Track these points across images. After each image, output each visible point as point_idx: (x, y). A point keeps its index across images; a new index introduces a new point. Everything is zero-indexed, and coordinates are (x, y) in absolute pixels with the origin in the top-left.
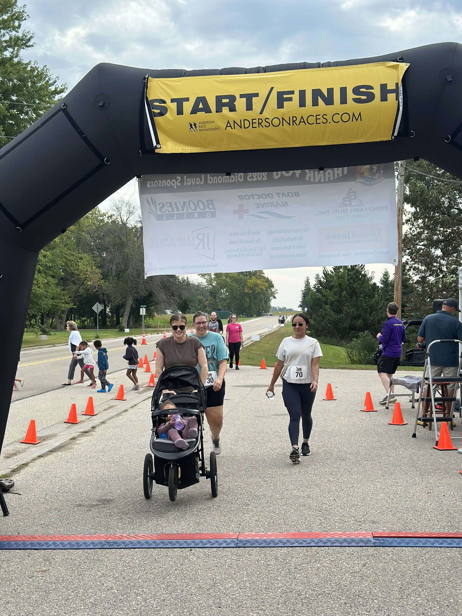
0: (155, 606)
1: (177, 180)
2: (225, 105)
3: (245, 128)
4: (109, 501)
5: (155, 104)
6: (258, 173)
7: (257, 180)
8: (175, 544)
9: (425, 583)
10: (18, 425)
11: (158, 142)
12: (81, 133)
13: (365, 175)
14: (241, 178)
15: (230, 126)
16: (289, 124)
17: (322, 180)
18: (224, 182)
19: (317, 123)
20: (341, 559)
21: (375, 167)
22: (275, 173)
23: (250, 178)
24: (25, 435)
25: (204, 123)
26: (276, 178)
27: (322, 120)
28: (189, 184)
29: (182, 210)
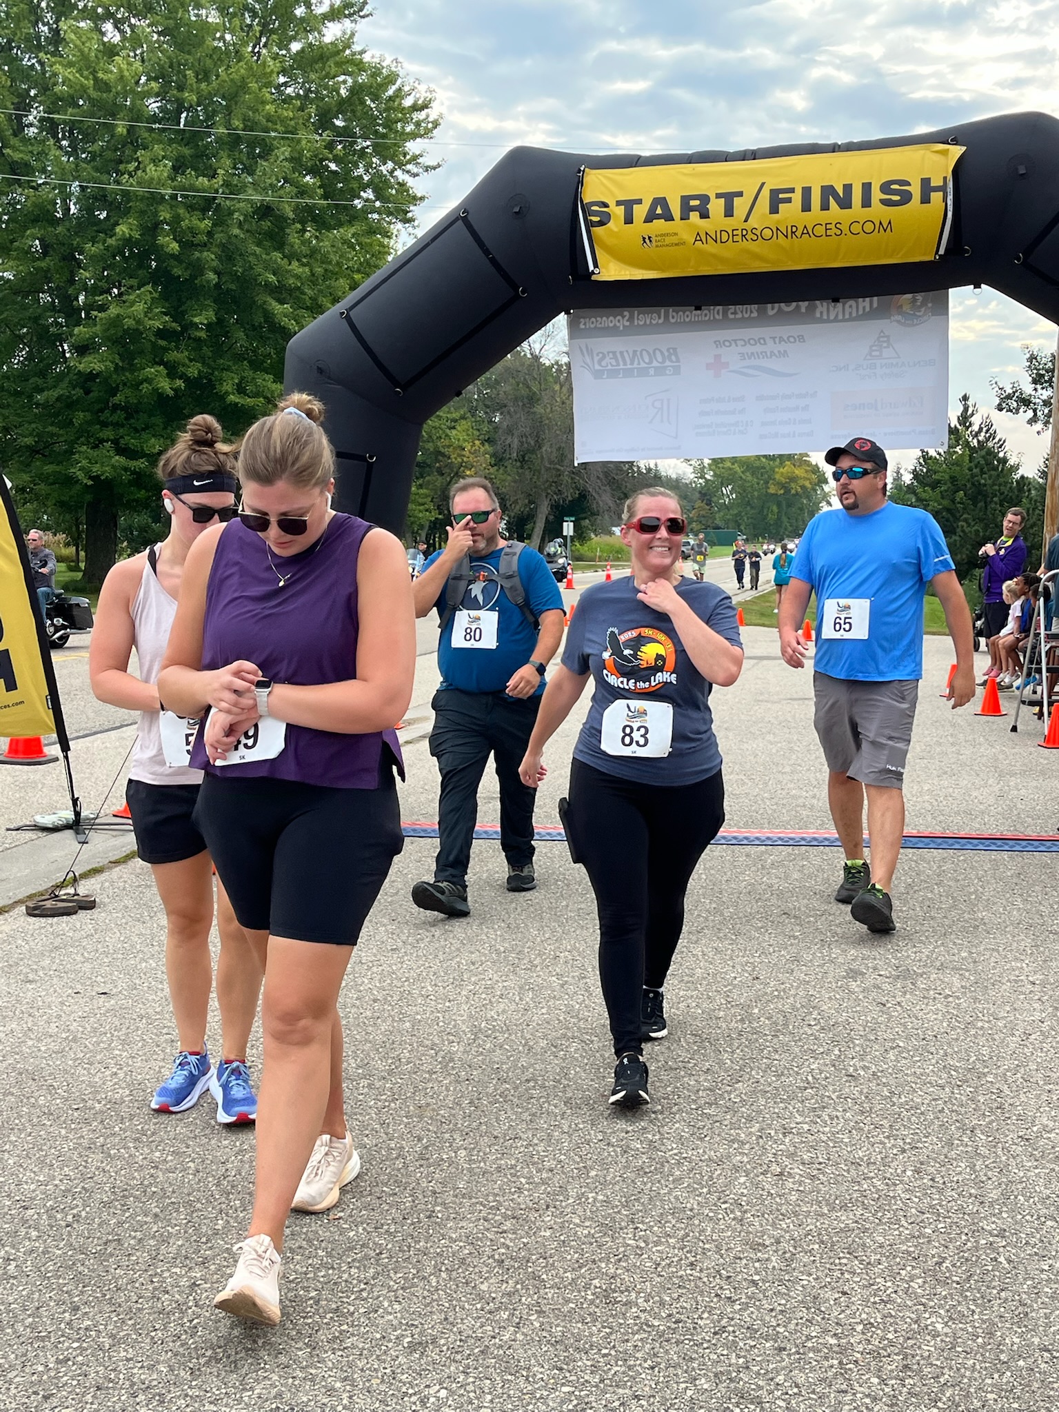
1: (623, 317)
2: (693, 209)
3: (721, 242)
5: (593, 208)
6: (744, 306)
7: (743, 318)
11: (596, 265)
12: (486, 252)
13: (904, 309)
14: (718, 313)
15: (701, 240)
16: (787, 237)
17: (840, 317)
18: (693, 319)
19: (826, 236)
21: (919, 297)
22: (769, 306)
23: (732, 314)
25: (662, 235)
26: (771, 313)
27: (835, 230)
28: (641, 323)
29: (632, 363)
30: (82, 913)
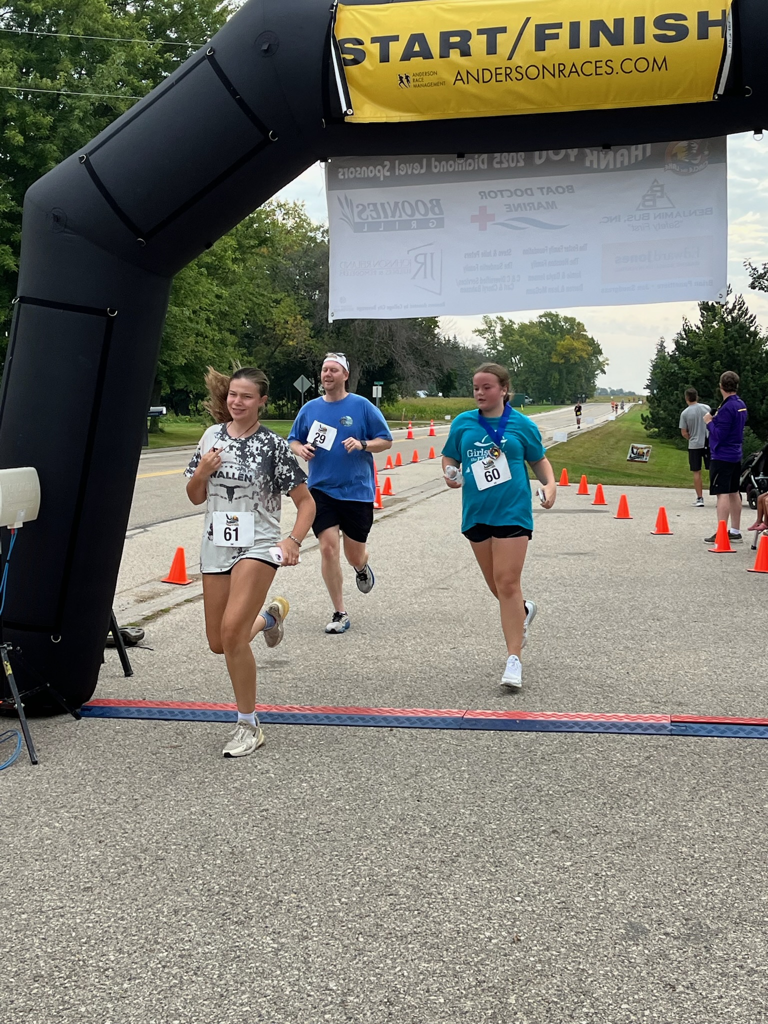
0: (325, 795)
1: (384, 167)
2: (454, 46)
3: (484, 82)
4: (281, 663)
5: (346, 46)
6: (511, 154)
7: (509, 167)
8: (369, 721)
9: (733, 783)
10: (161, 557)
11: (349, 106)
12: (233, 92)
13: (679, 157)
14: (483, 163)
15: (462, 79)
16: (554, 76)
17: (611, 166)
18: (456, 170)
19: (596, 74)
20: (615, 749)
21: (695, 144)
22: (537, 153)
23: (497, 163)
24: (168, 571)
25: (419, 75)
26: (538, 162)
27: (606, 69)
28: (402, 173)
29: (393, 216)
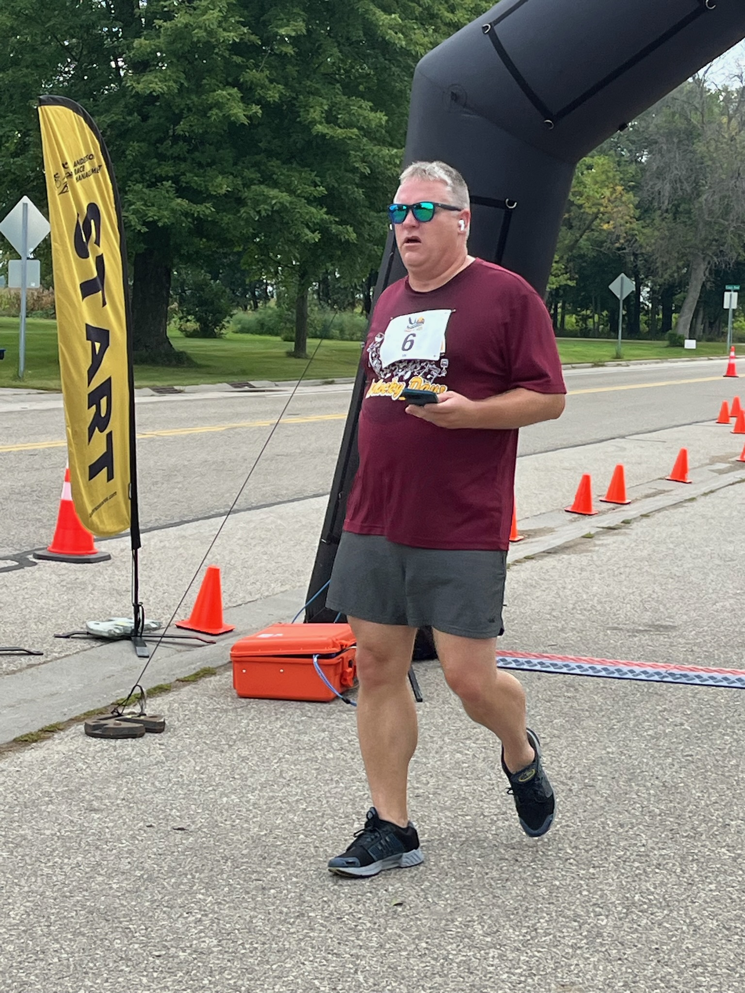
30: (149, 737)
